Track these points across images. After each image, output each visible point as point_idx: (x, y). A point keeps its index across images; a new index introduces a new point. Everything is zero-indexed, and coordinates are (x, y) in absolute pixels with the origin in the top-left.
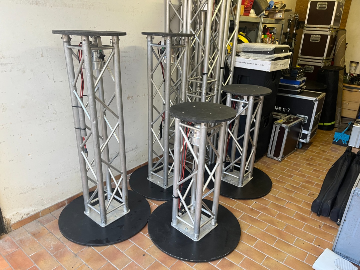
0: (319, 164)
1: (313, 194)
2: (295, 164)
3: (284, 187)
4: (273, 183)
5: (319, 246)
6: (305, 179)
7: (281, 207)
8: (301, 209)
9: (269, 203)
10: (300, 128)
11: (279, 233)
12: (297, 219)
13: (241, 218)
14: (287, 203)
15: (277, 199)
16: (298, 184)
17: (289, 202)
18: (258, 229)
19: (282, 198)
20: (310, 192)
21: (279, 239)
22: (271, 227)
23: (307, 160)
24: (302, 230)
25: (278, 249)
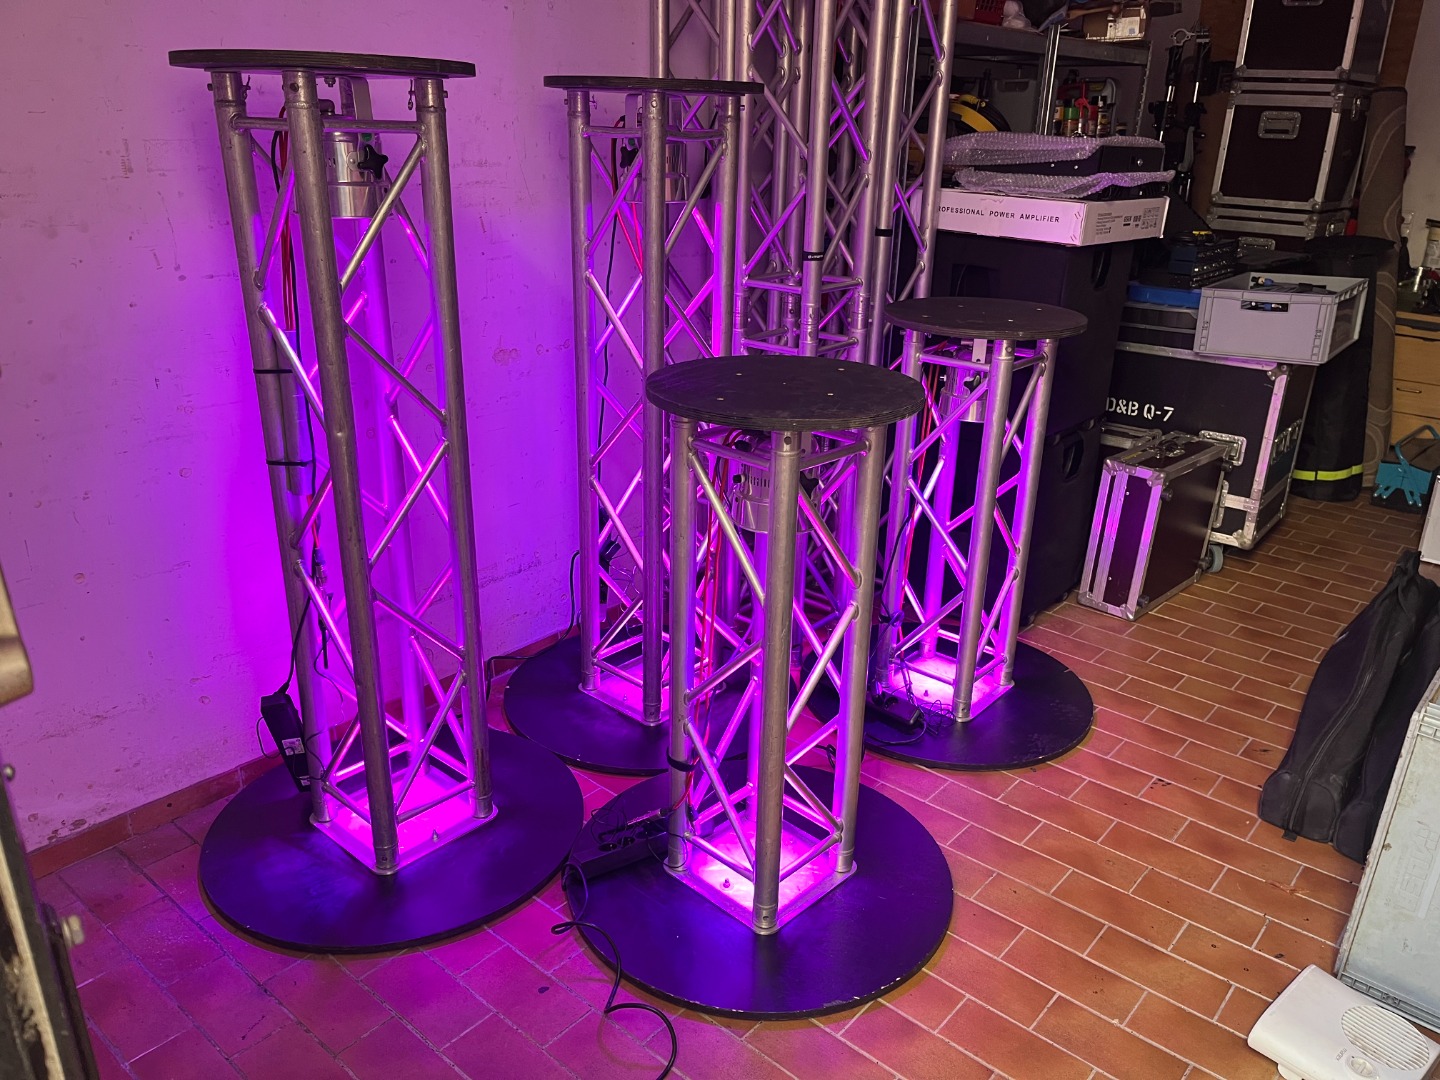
0: (1293, 633)
1: (1265, 751)
2: (1191, 633)
3: (1143, 722)
4: (1098, 708)
5: (1279, 956)
6: (1233, 689)
7: (1126, 801)
8: (1208, 809)
9: (1077, 786)
10: (1214, 485)
11: (1115, 905)
12: (1191, 850)
13: (956, 844)
14: (1154, 786)
15: (1113, 771)
16: (1203, 710)
17: (1160, 780)
18: (1027, 888)
19: (1134, 765)
20: (1249, 741)
21: (1113, 926)
22: (1083, 879)
23: (1242, 617)
24: (1210, 892)
25: (1105, 967)
